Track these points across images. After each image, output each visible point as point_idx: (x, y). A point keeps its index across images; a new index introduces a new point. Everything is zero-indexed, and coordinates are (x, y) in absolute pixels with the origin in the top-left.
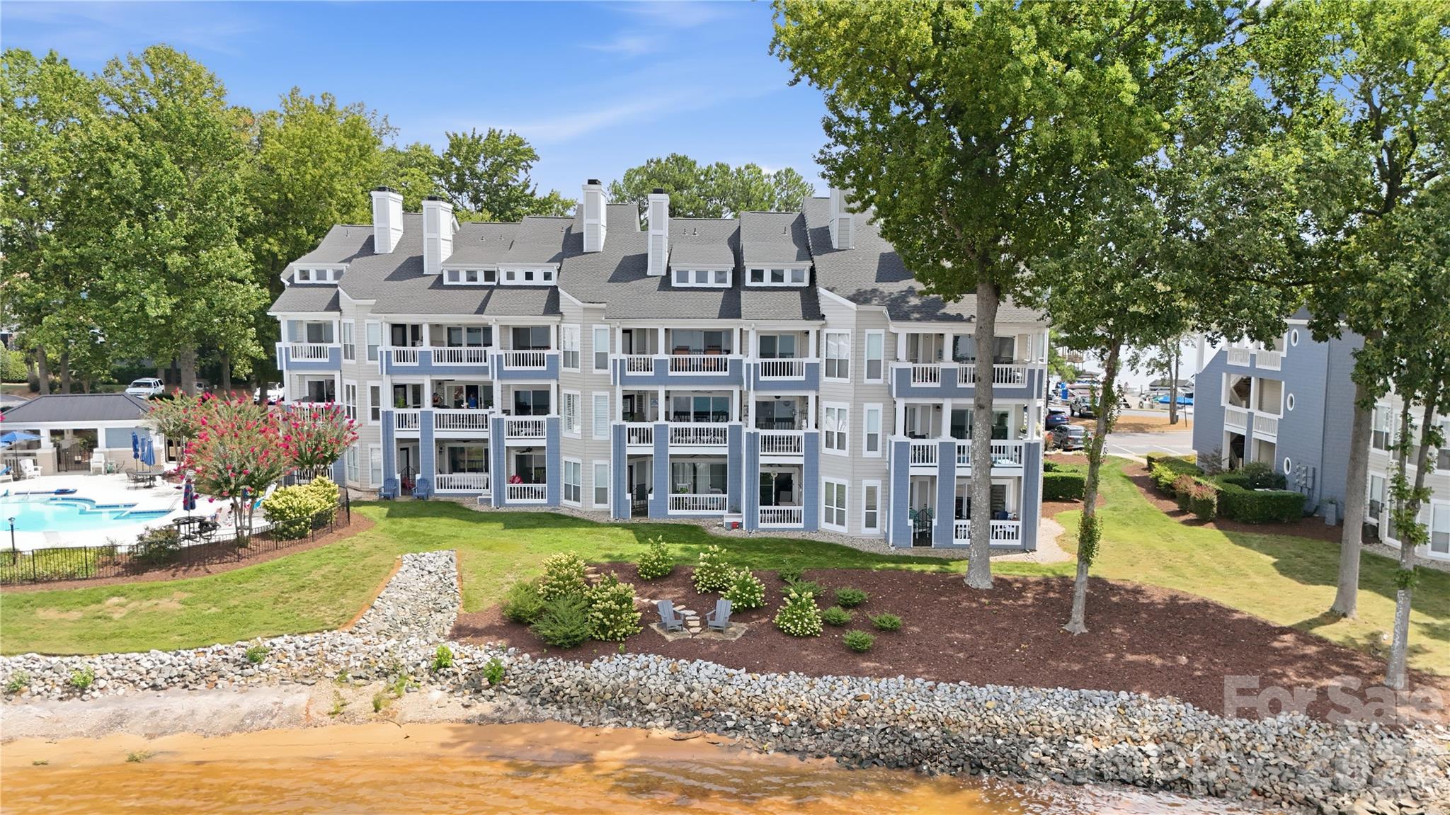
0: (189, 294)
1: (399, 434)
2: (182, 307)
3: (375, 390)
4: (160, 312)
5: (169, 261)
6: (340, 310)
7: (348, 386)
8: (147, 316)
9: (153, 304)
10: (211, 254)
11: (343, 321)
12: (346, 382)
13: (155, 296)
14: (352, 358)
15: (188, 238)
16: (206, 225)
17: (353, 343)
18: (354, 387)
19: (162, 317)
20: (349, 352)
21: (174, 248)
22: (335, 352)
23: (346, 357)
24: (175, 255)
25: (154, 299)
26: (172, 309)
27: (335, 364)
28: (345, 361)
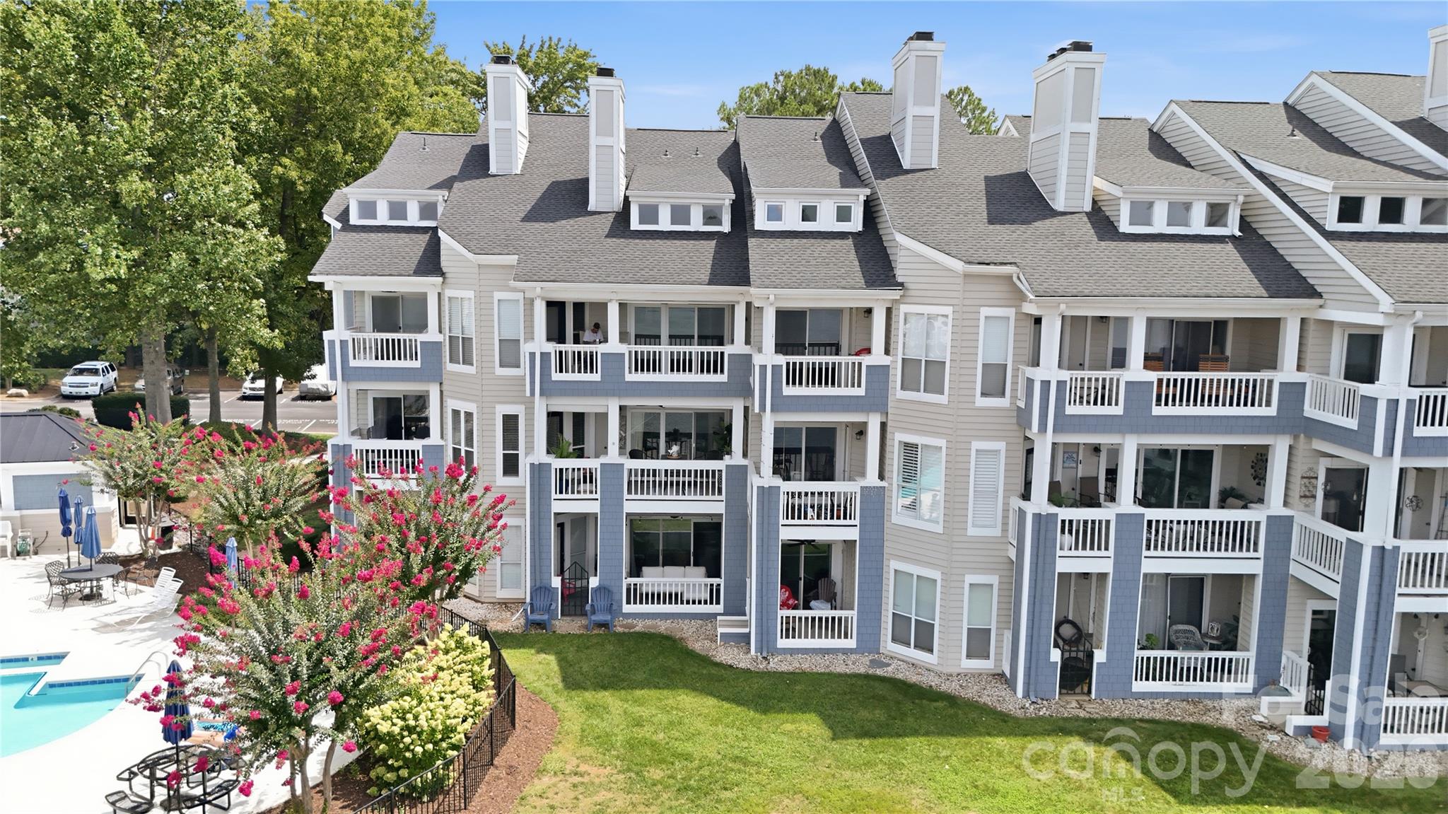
0: (155, 244)
1: (562, 505)
2: (144, 263)
3: (510, 423)
4: (110, 272)
5: (123, 187)
6: (443, 274)
7: (456, 413)
8: (87, 278)
9: (98, 260)
10: (195, 177)
11: (448, 293)
12: (452, 404)
13: (102, 246)
14: (467, 361)
15: (157, 153)
16: (184, 132)
17: (471, 332)
18: (469, 415)
19: (111, 280)
20: (462, 349)
21: (131, 167)
22: (432, 349)
23: (453, 360)
24: (134, 176)
25: (100, 251)
26: (129, 268)
27: (433, 371)
28: (450, 367)
